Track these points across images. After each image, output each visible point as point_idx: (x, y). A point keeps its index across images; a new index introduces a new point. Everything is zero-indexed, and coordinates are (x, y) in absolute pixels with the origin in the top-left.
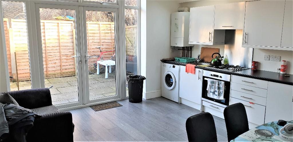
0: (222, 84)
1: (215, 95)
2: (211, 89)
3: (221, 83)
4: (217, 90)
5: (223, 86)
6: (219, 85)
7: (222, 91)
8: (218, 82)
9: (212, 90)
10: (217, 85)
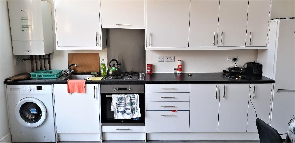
0: (136, 98)
1: (127, 114)
2: (119, 108)
3: (134, 97)
4: (128, 106)
5: (137, 100)
6: (131, 100)
7: (137, 106)
8: (129, 97)
9: (122, 109)
10: (128, 101)
